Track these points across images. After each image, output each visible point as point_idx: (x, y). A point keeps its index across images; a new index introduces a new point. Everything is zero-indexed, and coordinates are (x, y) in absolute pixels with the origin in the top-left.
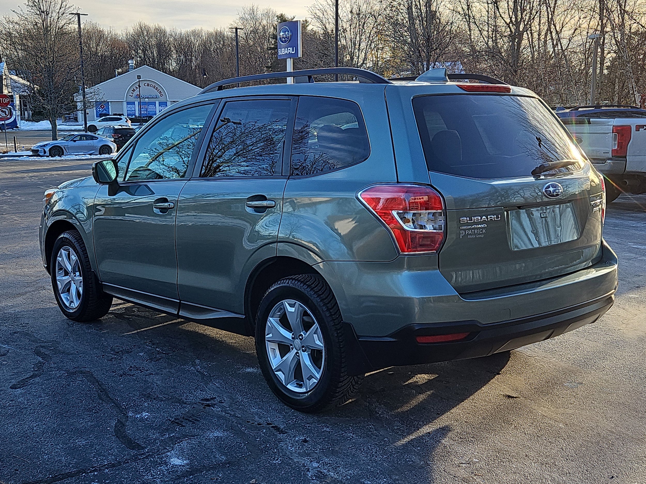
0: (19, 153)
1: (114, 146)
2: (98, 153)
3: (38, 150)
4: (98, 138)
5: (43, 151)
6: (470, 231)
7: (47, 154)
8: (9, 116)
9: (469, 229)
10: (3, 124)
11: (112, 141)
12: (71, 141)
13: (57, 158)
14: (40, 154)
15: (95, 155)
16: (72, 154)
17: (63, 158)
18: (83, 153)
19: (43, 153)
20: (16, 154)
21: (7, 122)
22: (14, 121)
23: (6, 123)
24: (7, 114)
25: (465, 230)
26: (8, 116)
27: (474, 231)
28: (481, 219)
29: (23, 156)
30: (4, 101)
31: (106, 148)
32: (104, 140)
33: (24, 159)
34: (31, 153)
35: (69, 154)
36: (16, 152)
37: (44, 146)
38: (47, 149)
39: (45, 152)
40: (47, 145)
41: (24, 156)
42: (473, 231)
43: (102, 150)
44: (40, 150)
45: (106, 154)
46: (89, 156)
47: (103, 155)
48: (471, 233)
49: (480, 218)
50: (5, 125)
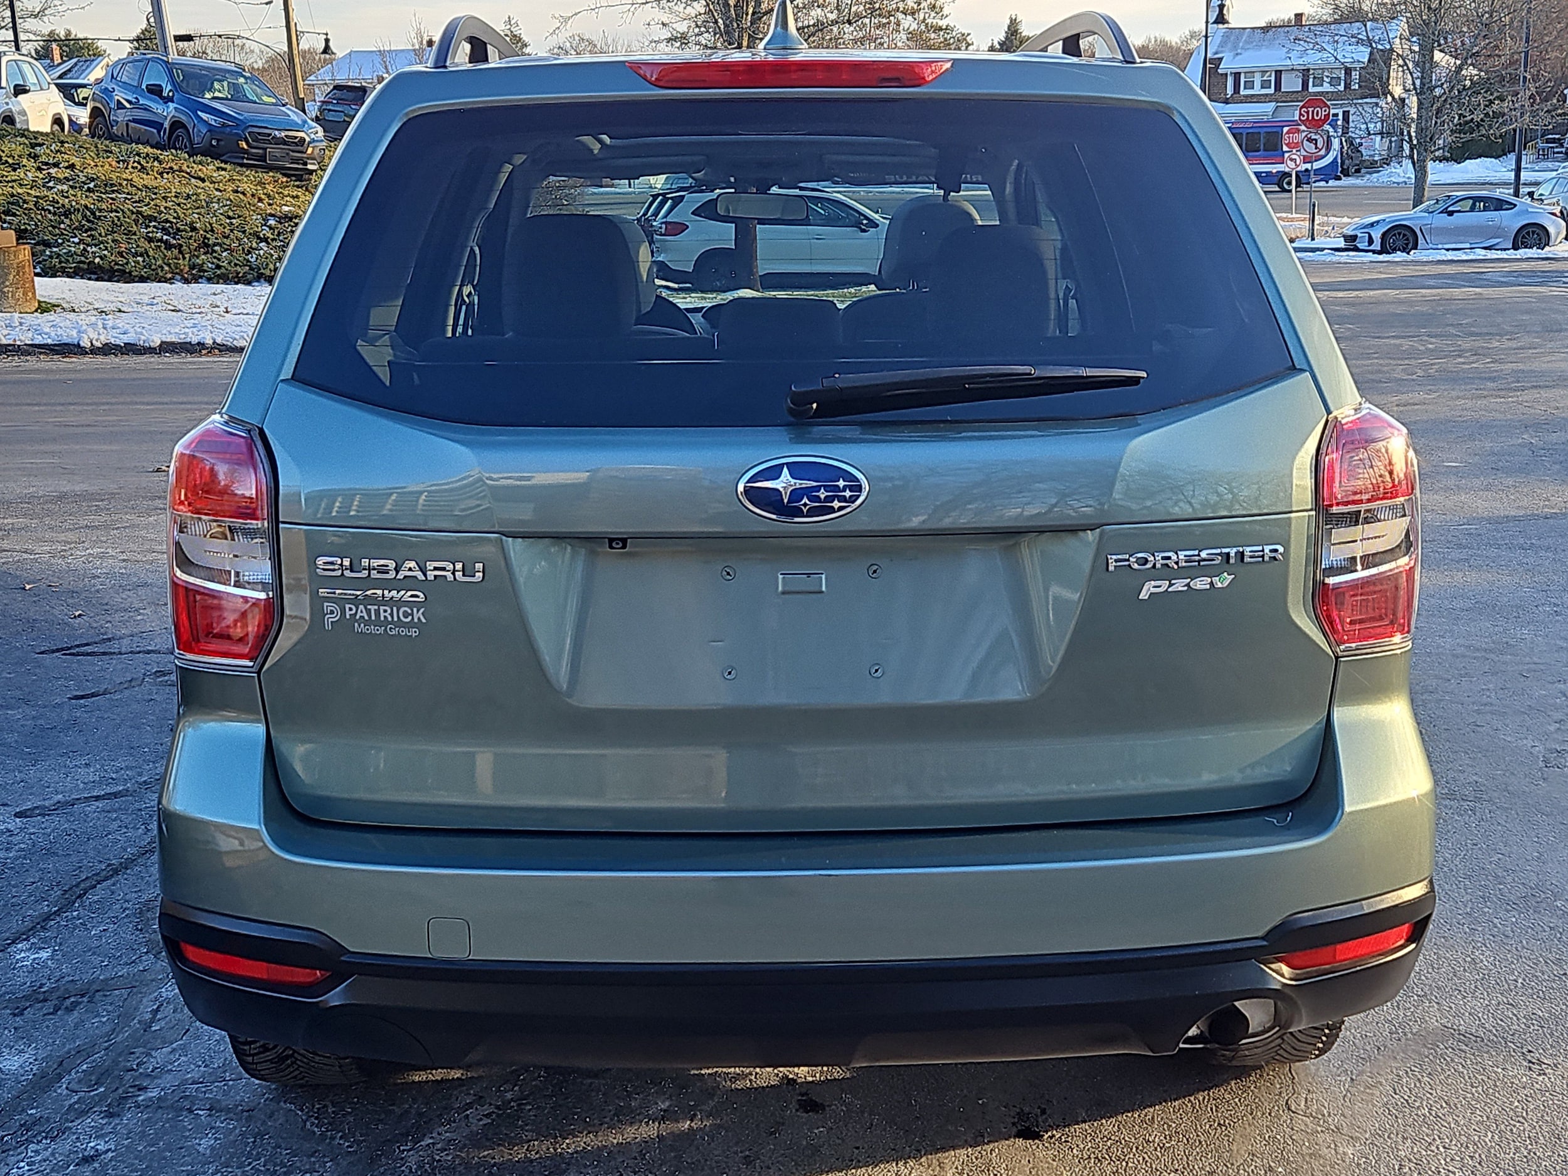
0: (1319, 242)
1: (1558, 226)
2: (1511, 246)
3: (1356, 236)
4: (1515, 205)
5: (1367, 238)
6: (361, 607)
7: (1377, 246)
8: (1324, 150)
9: (356, 601)
10: (1307, 170)
11: (1554, 214)
12: (1441, 212)
13: (1399, 256)
14: (1358, 245)
15: (1501, 250)
16: (1440, 246)
17: (1414, 255)
18: (1468, 246)
19: (1367, 244)
20: (1313, 245)
21: (1317, 165)
22: (1332, 162)
23: (1314, 168)
24: (1320, 145)
25: (341, 602)
26: (1320, 150)
27: (377, 612)
28: (397, 570)
29: (1323, 250)
30: (1317, 115)
31: (1533, 232)
32: (1530, 210)
33: (1323, 258)
34: (1341, 243)
35: (1431, 245)
36: (1313, 239)
37: (1372, 225)
38: (1377, 235)
39: (1371, 241)
40: (1378, 222)
41: (1326, 251)
42: (373, 608)
43: (1524, 237)
44: (1359, 235)
45: (1531, 247)
46: (1483, 252)
47: (1521, 251)
48: (365, 614)
49: (392, 565)
50: (1312, 173)
